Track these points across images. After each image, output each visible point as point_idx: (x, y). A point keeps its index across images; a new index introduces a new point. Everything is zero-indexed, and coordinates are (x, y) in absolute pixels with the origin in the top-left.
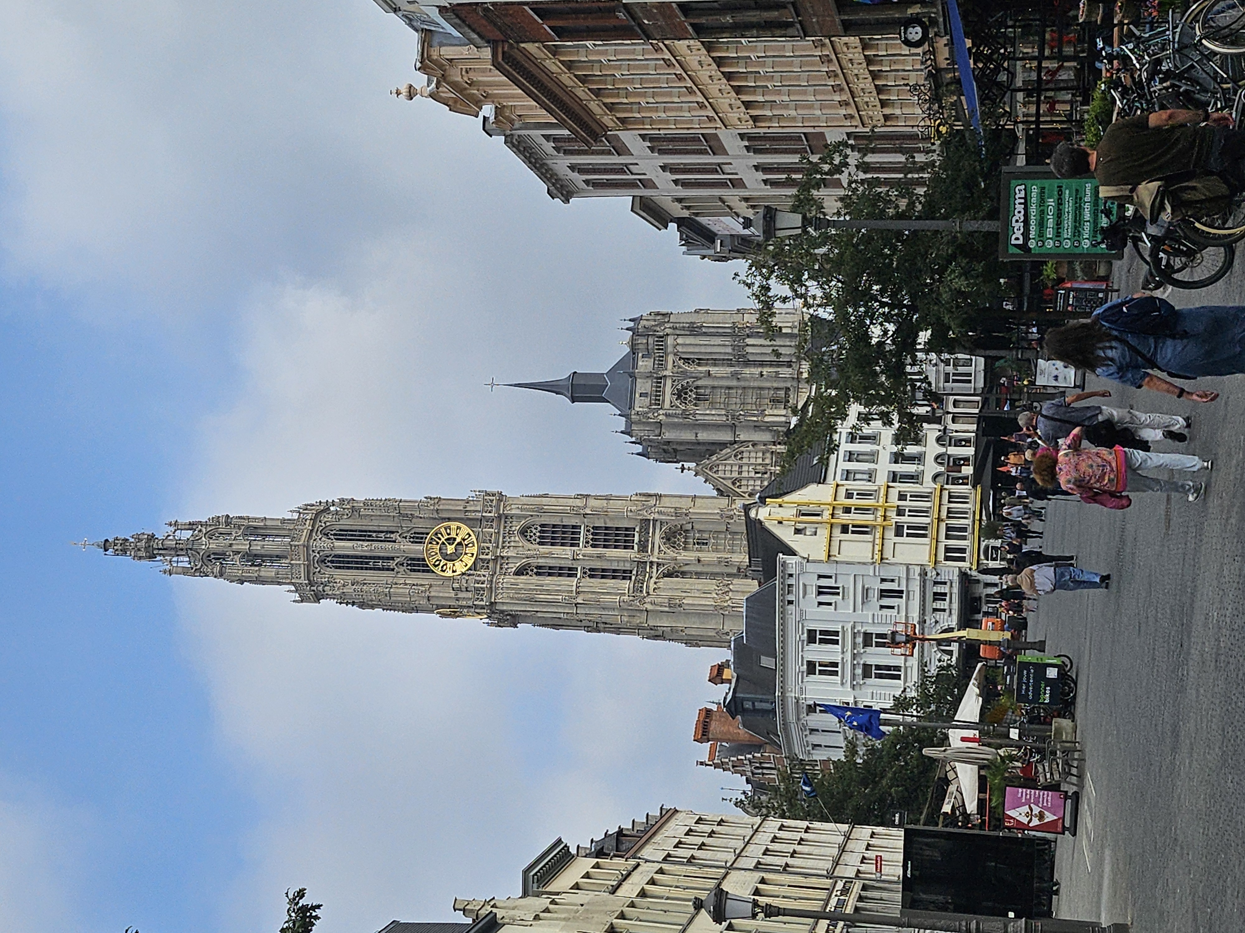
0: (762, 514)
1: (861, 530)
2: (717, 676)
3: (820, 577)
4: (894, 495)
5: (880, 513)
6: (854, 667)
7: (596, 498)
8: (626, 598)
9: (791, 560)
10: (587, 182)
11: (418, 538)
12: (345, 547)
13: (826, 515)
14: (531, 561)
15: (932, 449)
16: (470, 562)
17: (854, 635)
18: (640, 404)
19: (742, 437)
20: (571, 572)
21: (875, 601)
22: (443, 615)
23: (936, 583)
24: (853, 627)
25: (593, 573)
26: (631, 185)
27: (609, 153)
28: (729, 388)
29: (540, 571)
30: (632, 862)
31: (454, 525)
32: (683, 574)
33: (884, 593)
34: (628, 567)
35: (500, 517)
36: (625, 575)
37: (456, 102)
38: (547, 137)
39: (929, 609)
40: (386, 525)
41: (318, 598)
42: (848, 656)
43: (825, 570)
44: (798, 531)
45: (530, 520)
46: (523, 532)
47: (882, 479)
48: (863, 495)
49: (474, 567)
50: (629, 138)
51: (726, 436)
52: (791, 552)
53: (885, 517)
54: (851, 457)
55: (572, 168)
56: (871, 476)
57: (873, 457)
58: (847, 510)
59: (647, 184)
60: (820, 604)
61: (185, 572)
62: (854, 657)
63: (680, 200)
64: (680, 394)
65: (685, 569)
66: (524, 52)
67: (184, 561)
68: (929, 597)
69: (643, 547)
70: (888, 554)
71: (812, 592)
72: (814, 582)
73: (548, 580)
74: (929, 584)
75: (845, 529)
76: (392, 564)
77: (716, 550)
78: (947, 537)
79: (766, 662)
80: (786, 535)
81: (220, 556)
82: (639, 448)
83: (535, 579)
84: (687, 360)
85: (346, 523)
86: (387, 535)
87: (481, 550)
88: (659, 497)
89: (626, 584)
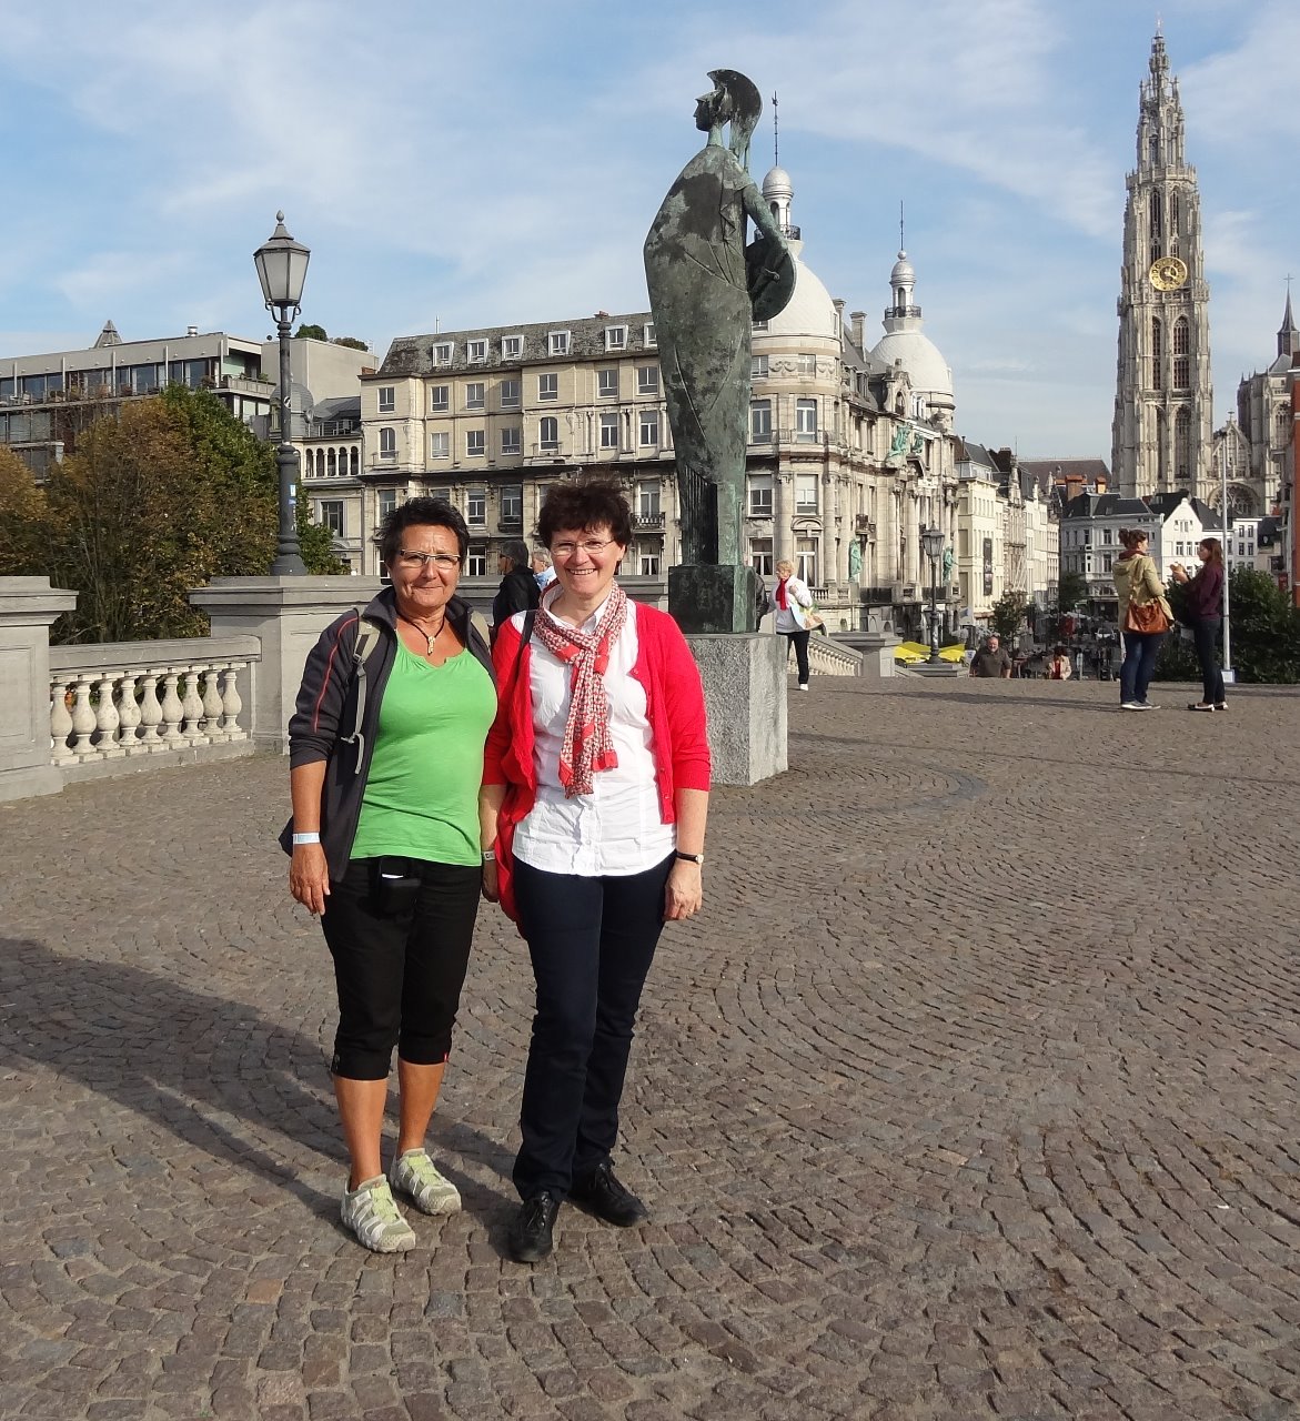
0: (1186, 501)
7: (1208, 361)
8: (1141, 388)
11: (1175, 251)
12: (1164, 203)
14: (1162, 325)
16: (1160, 288)
19: (1254, 448)
20: (1157, 351)
25: (1157, 365)
29: (1157, 333)
31: (1185, 273)
32: (1159, 421)
34: (1162, 385)
35: (1192, 302)
36: (1157, 386)
40: (1183, 227)
41: (1131, 189)
45: (1191, 321)
46: (1182, 318)
49: (1156, 290)
52: (1165, 519)
61: (1143, 96)
65: (1163, 423)
67: (1150, 95)
69: (1176, 395)
73: (1150, 338)
76: (1155, 236)
77: (1176, 439)
81: (1155, 113)
83: (1150, 330)
85: (1182, 200)
87: (1169, 293)
88: (1211, 401)
89: (1151, 386)
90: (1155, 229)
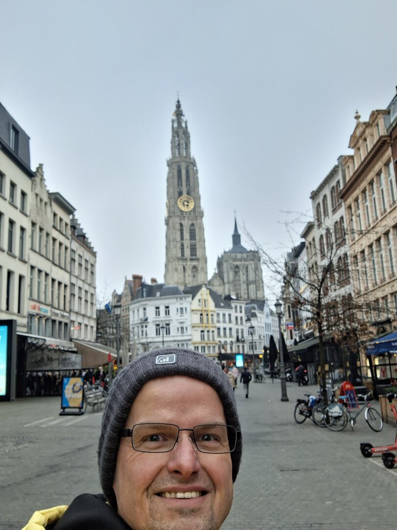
0: (204, 289)
1: (201, 320)
2: (154, 280)
3: (186, 309)
4: (214, 329)
5: (207, 325)
6: (159, 321)
9: (190, 299)
10: (319, 204)
11: (188, 193)
12: (184, 172)
13: (205, 309)
14: (184, 227)
15: (229, 340)
16: (182, 209)
17: (168, 320)
18: (233, 255)
19: (226, 286)
20: (182, 239)
21: (179, 326)
22: (167, 204)
23: (187, 344)
24: (171, 320)
25: (182, 245)
26: (319, 220)
27: (333, 207)
28: (240, 281)
29: (182, 230)
30: (70, 237)
31: (193, 204)
33: (182, 328)
34: (185, 255)
35: (196, 217)
36: (183, 255)
37: (354, 137)
38: (338, 182)
39: (178, 343)
40: (192, 184)
41: (168, 165)
42: (162, 319)
43: (189, 310)
44: (199, 300)
45: (196, 226)
46: (193, 225)
47: (218, 325)
48: (212, 320)
49: (181, 211)
50: (342, 211)
51: (226, 280)
52: (193, 298)
53: (206, 327)
54: (224, 315)
55: (325, 196)
56: (218, 321)
57: (224, 322)
58: (207, 315)
59: (320, 226)
60: (177, 309)
61: (173, 126)
62: (162, 321)
63: (314, 240)
64: (237, 267)
65: (186, 272)
66: (386, 150)
67: (176, 125)
68: (182, 342)
69: (191, 260)
70: (195, 329)
71: (181, 306)
72: (184, 306)
73: (179, 233)
74: (187, 342)
75: (201, 315)
76: (180, 187)
78: (202, 347)
79: (158, 294)
80: (198, 296)
81: (178, 136)
82: (220, 256)
83: (179, 228)
84: (247, 268)
85: (191, 172)
86: (188, 184)
87: (186, 212)
88: (206, 263)
89: (180, 255)
90: (180, 183)
